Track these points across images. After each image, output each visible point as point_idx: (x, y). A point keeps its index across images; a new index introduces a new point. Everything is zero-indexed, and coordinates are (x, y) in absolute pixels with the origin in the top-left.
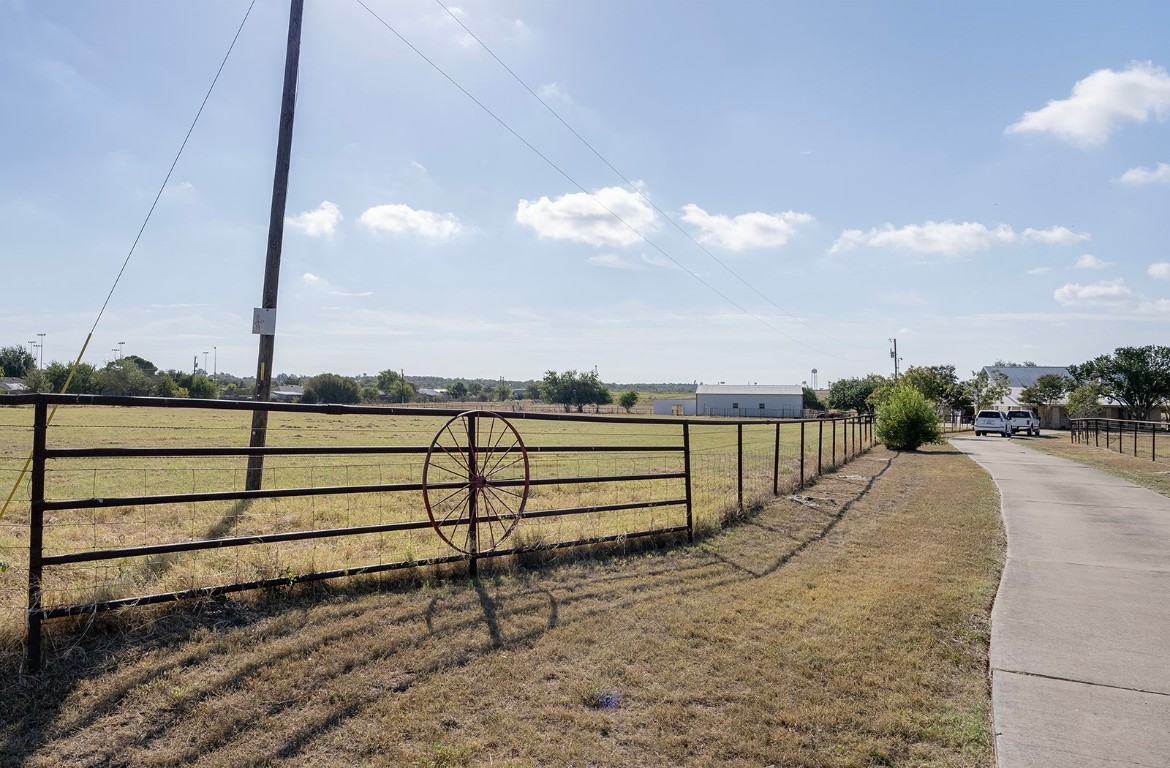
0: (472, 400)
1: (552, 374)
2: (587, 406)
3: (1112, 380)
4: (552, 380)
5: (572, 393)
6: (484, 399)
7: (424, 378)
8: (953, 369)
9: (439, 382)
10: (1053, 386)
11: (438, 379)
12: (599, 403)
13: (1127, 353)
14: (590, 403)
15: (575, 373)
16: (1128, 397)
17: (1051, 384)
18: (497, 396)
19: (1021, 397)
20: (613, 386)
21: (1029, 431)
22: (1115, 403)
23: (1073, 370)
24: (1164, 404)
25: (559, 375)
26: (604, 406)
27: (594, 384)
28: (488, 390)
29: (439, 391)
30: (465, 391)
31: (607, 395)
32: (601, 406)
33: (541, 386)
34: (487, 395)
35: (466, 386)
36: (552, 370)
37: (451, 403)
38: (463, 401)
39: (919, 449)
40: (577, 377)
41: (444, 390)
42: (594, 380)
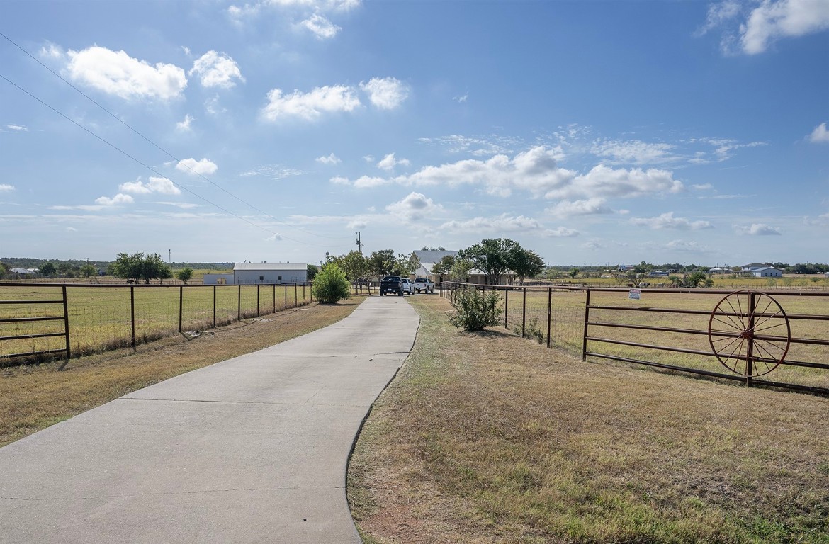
0: (61, 277)
1: (123, 255)
2: (153, 280)
3: (481, 259)
4: (124, 261)
5: (140, 270)
6: (71, 276)
7: (21, 260)
8: (392, 252)
9: (35, 263)
10: (449, 263)
11: (34, 260)
12: (162, 278)
13: (488, 243)
14: (155, 278)
15: (142, 255)
16: (488, 269)
17: (448, 262)
18: (82, 273)
19: (432, 269)
20: (173, 265)
21: (426, 290)
22: (482, 273)
23: (461, 252)
24: (507, 273)
25: (129, 256)
26: (166, 280)
27: (158, 264)
28: (76, 269)
29: (31, 270)
30: (54, 270)
31: (168, 272)
32: (164, 280)
33: (115, 264)
34: (74, 273)
35: (56, 266)
36: (123, 253)
37: (40, 279)
38: (52, 277)
39: (337, 302)
40: (144, 258)
41: (36, 270)
42: (157, 260)
